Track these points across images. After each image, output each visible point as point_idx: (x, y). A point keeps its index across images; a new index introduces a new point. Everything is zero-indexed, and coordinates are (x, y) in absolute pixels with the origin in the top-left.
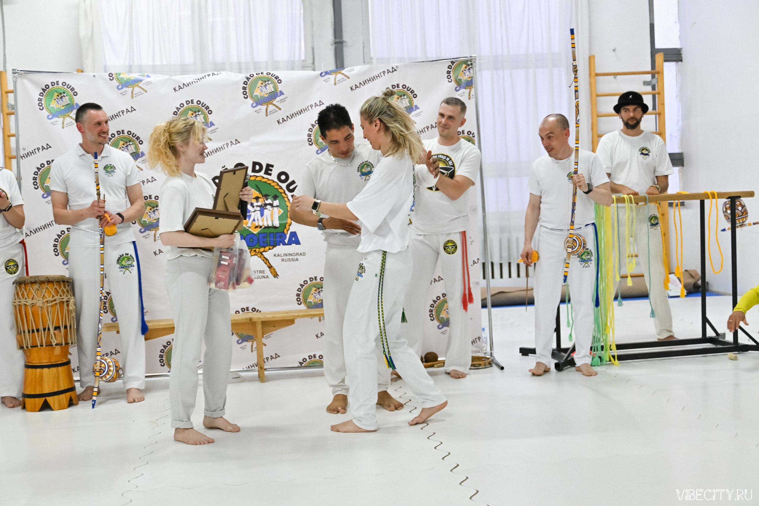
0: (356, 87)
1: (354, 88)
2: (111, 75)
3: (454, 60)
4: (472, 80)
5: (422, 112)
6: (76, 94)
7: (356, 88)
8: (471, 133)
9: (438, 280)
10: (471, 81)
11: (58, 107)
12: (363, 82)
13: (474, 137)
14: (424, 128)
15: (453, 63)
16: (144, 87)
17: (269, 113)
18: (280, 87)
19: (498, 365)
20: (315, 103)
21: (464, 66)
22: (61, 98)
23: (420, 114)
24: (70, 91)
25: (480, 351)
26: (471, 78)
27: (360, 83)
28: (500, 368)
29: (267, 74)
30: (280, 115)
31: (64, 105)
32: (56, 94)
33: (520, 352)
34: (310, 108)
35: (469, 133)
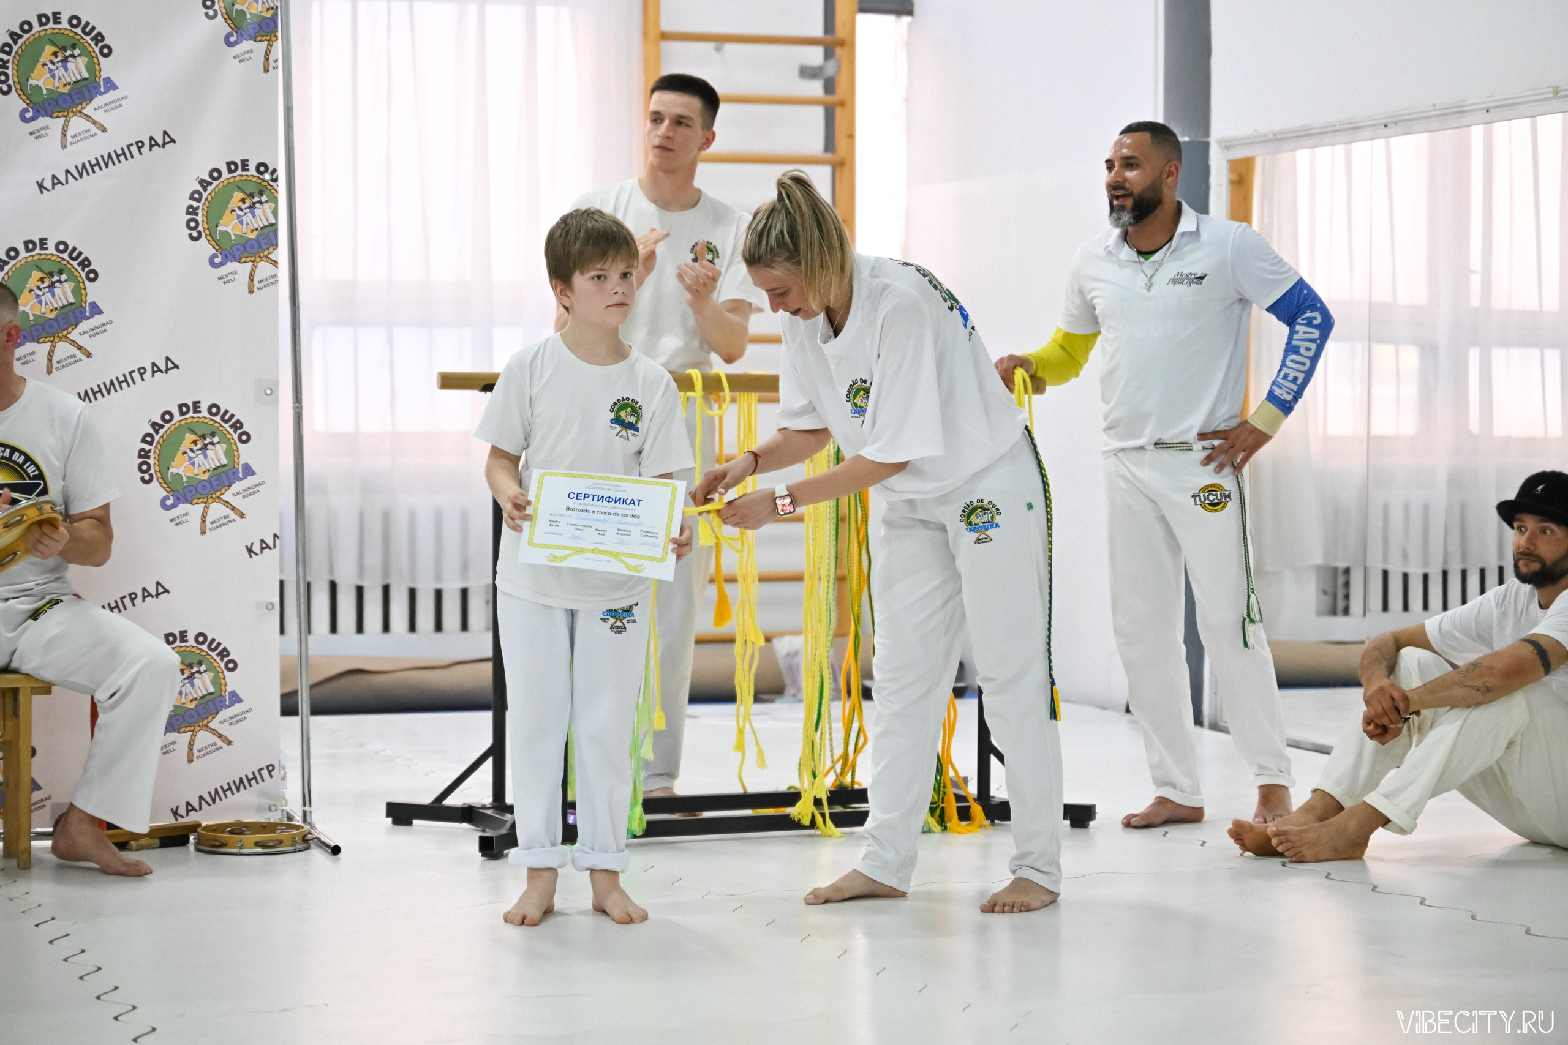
4: (275, 16)
5: (126, 97)
8: (266, 169)
9: (154, 593)
10: (274, 18)
13: (275, 180)
14: (128, 147)
19: (324, 845)
23: (118, 104)
25: (273, 808)
26: (272, 11)
28: (330, 851)
33: (388, 815)
35: (262, 168)
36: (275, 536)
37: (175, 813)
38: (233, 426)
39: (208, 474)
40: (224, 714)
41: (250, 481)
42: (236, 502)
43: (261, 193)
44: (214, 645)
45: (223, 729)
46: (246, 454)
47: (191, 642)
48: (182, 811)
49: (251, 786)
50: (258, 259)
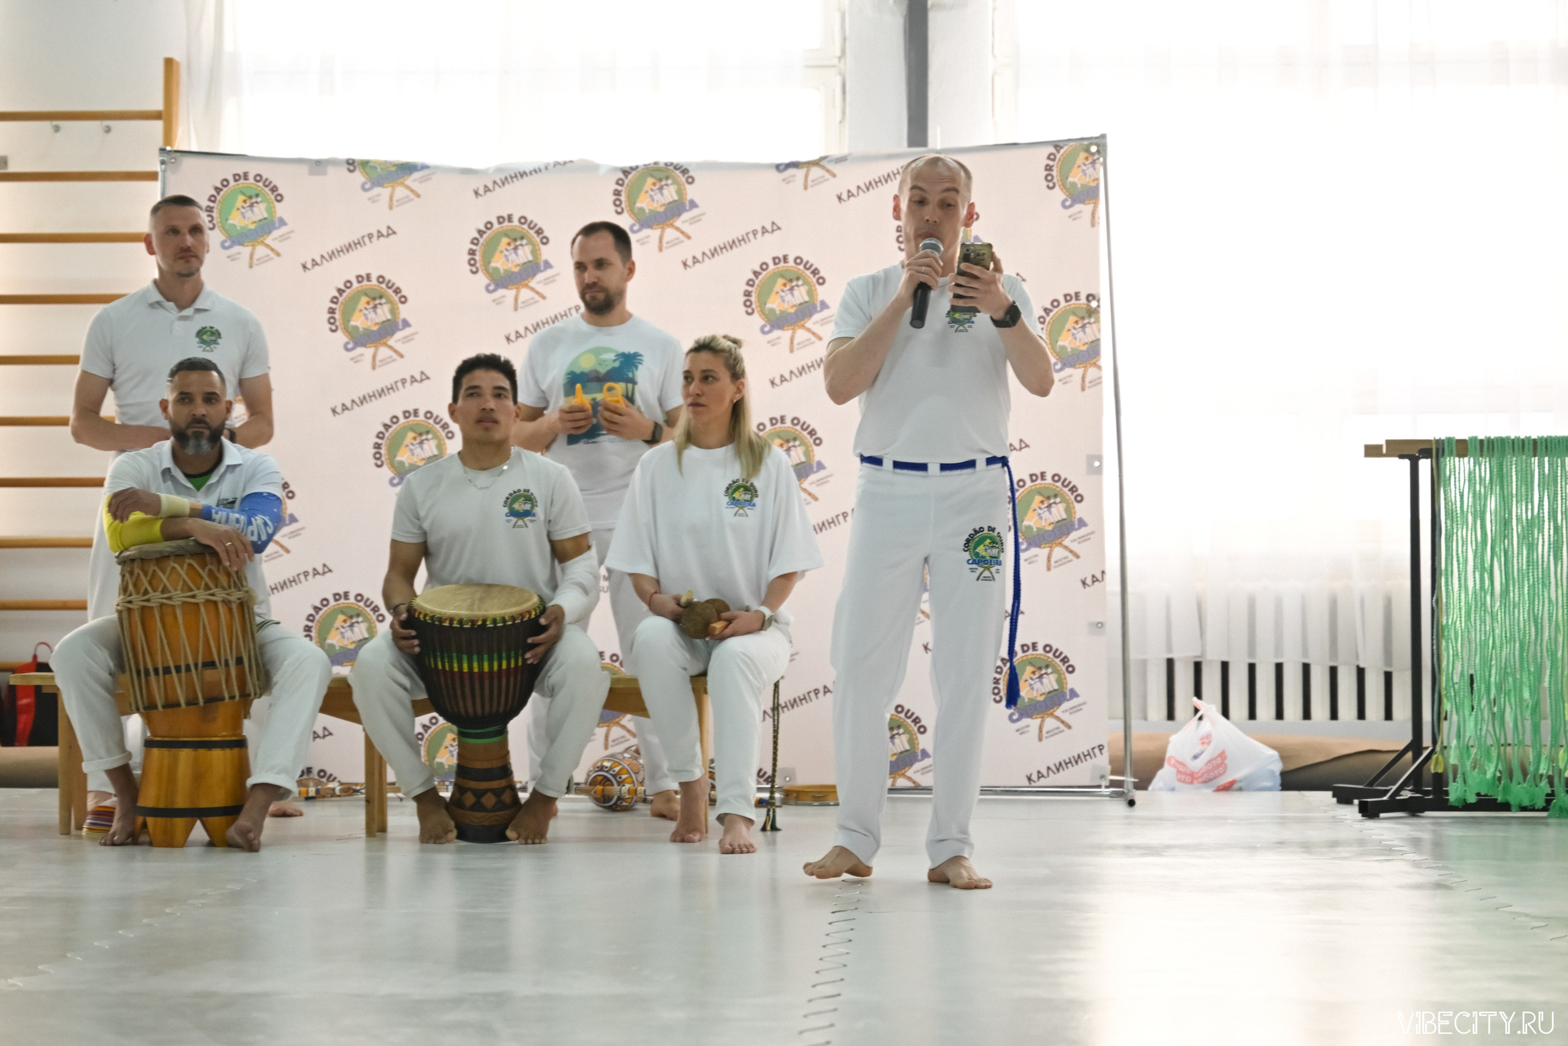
0: (850, 194)
1: (845, 196)
2: (351, 162)
3: (1061, 144)
4: (1098, 185)
6: (280, 198)
7: (849, 197)
8: (1094, 298)
10: (1097, 187)
11: (242, 225)
12: (865, 184)
13: (1098, 306)
15: (1057, 145)
16: (415, 186)
17: (664, 245)
18: (691, 192)
20: (763, 228)
21: (1083, 155)
22: (252, 205)
24: (270, 193)
25: (1104, 778)
26: (1096, 182)
27: (859, 187)
29: (666, 164)
30: (688, 250)
31: (254, 219)
32: (241, 198)
34: (751, 236)
35: (1090, 297)
36: (1103, 572)
37: (1029, 779)
38: (1070, 490)
39: (1052, 526)
40: (1066, 705)
41: (1083, 531)
42: (1074, 546)
43: (1090, 316)
44: (1057, 654)
45: (1065, 717)
46: (1081, 511)
47: (1040, 651)
48: (1034, 777)
49: (1086, 760)
50: (1088, 366)
